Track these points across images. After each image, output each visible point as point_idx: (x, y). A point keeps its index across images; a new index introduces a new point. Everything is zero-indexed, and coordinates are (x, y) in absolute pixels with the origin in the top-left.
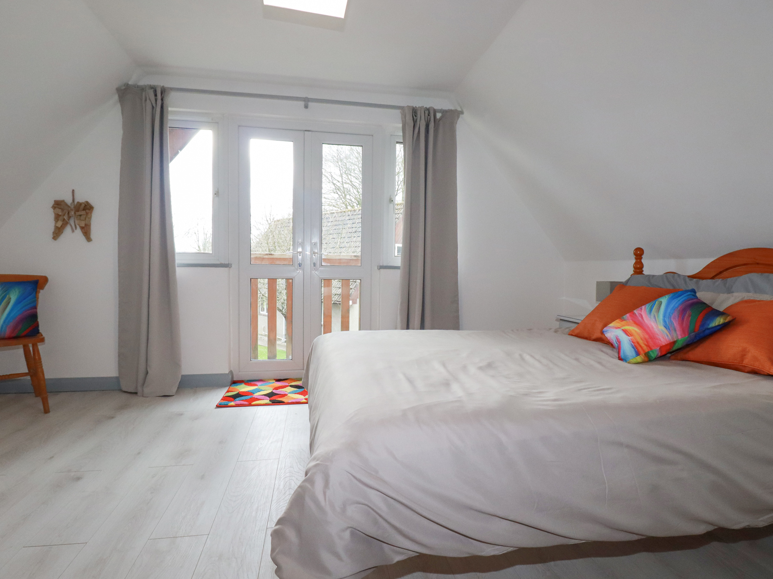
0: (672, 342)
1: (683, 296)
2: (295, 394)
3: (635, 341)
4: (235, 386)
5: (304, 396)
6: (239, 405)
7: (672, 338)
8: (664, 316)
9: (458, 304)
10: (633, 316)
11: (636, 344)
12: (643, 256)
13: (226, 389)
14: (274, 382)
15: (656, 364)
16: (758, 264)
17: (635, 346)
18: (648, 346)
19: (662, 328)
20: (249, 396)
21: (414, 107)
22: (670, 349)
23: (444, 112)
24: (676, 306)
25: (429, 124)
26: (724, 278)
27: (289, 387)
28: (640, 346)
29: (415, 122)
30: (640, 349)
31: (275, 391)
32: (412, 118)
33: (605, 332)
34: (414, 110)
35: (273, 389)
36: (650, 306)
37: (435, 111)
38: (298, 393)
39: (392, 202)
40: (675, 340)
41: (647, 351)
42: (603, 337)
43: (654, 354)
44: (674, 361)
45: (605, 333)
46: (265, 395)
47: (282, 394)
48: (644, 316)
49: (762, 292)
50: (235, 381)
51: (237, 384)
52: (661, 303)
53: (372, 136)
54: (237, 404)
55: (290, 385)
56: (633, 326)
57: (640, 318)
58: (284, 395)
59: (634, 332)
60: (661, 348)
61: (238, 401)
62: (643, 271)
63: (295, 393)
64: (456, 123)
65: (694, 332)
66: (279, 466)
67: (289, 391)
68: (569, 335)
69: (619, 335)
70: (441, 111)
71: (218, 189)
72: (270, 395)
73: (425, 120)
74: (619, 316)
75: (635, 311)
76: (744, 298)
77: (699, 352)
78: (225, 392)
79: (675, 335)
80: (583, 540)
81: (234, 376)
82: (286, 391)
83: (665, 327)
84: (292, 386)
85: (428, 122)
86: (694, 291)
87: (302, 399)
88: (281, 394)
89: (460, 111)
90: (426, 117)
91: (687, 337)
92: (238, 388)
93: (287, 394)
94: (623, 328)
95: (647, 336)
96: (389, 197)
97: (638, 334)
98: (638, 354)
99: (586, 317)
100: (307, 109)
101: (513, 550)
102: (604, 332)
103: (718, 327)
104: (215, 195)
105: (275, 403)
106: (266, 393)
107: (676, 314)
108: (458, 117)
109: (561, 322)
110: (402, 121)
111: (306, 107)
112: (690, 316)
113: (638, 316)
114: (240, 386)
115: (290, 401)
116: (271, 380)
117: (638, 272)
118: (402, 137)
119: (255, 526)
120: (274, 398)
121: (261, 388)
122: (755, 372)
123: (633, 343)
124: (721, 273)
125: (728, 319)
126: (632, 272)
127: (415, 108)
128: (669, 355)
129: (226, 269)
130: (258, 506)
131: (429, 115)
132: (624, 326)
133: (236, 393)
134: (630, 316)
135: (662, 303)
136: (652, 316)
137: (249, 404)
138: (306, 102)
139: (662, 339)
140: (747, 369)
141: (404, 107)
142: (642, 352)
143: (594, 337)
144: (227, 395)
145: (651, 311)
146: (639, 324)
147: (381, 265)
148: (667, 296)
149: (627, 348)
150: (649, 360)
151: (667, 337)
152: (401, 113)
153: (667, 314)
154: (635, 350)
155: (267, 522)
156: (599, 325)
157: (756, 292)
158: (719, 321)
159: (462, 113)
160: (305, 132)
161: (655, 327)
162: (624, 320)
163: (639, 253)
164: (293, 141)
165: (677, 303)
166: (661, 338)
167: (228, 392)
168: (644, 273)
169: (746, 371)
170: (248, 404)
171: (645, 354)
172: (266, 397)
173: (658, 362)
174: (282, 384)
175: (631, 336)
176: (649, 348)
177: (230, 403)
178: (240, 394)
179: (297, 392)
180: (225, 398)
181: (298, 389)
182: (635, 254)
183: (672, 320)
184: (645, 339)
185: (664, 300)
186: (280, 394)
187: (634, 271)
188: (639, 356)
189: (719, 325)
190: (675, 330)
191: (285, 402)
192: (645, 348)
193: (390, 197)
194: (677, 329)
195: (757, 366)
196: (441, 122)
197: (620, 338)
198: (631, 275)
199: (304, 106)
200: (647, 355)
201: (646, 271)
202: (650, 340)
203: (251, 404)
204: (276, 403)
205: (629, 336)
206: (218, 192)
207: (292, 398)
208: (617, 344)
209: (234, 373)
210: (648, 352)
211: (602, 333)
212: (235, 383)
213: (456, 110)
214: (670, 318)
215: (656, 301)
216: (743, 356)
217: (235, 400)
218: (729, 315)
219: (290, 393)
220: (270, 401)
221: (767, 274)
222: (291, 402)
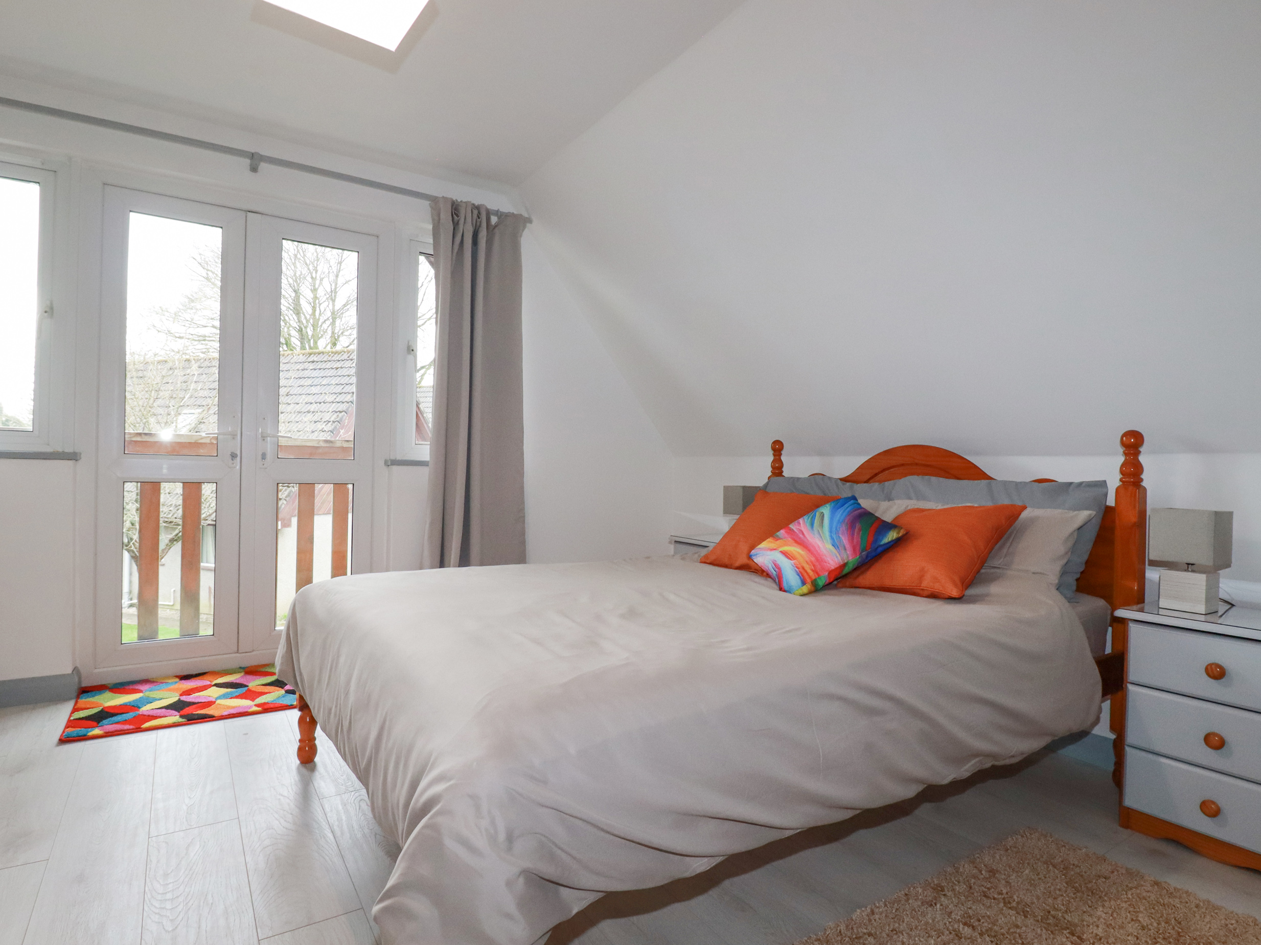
0: (842, 565)
1: (846, 505)
2: (231, 698)
3: (799, 566)
4: (89, 697)
5: (253, 701)
6: (111, 732)
7: (842, 559)
8: (831, 532)
9: (524, 522)
10: (791, 532)
11: (801, 570)
12: (783, 452)
13: (70, 706)
14: (176, 682)
15: (825, 594)
16: (917, 464)
17: (800, 572)
18: (815, 571)
19: (830, 547)
20: (131, 714)
21: (454, 199)
22: (839, 574)
23: (502, 216)
24: (842, 518)
25: (477, 232)
26: (880, 482)
27: (214, 687)
28: (806, 571)
29: (456, 225)
30: (807, 577)
31: (184, 698)
32: (451, 219)
33: (754, 555)
34: (454, 207)
35: (181, 695)
36: (810, 518)
37: (489, 213)
38: (237, 697)
39: (412, 352)
40: (846, 561)
41: (814, 578)
42: (750, 562)
43: (822, 582)
44: (844, 590)
45: (753, 557)
46: (167, 707)
47: (203, 701)
48: (805, 533)
49: (924, 498)
50: (86, 687)
51: (93, 693)
52: (822, 516)
53: (378, 237)
54: (107, 731)
55: (213, 683)
56: (795, 546)
57: (801, 536)
58: (209, 704)
59: (797, 556)
60: (830, 572)
61: (108, 725)
62: (782, 472)
63: (230, 696)
64: (521, 236)
65: (866, 550)
66: (243, 830)
67: (216, 695)
68: (701, 562)
69: (776, 559)
70: (497, 213)
71: (51, 303)
72: (177, 707)
73: (472, 224)
74: (770, 533)
75: (791, 526)
76: (908, 506)
77: (870, 577)
78: (70, 712)
79: (845, 557)
80: (799, 829)
81: (83, 679)
82: (208, 695)
83: (833, 545)
84: (218, 685)
85: (477, 229)
86: (854, 498)
87: (251, 707)
88: (201, 702)
89: (527, 218)
90: (475, 221)
91: (858, 557)
92: (98, 701)
93: (214, 700)
94: (781, 549)
95: (813, 559)
96: (407, 343)
97: (801, 555)
98: (804, 583)
99: (724, 537)
100: (253, 173)
101: (722, 860)
102: (751, 555)
103: (892, 543)
104: (46, 314)
105: (192, 719)
106: (168, 704)
107: (844, 527)
108: (524, 227)
109: (678, 545)
110: (433, 220)
111: (254, 169)
112: (860, 530)
113: (797, 532)
114: (102, 695)
115: (226, 713)
116: (168, 677)
117: (778, 473)
118: (432, 246)
119: (233, 942)
120: (187, 711)
121: (152, 696)
122: (934, 596)
123: (797, 568)
124: (876, 475)
125: (902, 533)
126: (770, 474)
127: (455, 201)
128: (835, 582)
129: (71, 463)
130: (225, 907)
131: (479, 218)
132: (781, 546)
133: (97, 711)
134: (786, 532)
135: (824, 515)
136: (816, 532)
137: (137, 728)
138: (255, 161)
139: (831, 562)
140: (926, 593)
141: (436, 198)
142: (809, 580)
143: (737, 564)
144: (75, 718)
145: (812, 525)
146: (800, 542)
147: (393, 458)
148: (827, 505)
149: (791, 577)
150: (816, 590)
151: (836, 559)
152: (431, 207)
153: (834, 529)
154: (800, 577)
155: (255, 931)
156: (744, 547)
157: (918, 499)
158: (892, 535)
159: (529, 220)
160: (248, 213)
161: (821, 546)
162: (780, 539)
163: (778, 448)
164: (222, 228)
165: (841, 514)
166: (829, 559)
167: (75, 710)
168: (784, 474)
169: (924, 595)
170: (133, 729)
171: (812, 583)
172: (169, 711)
173: (826, 592)
174: (198, 683)
175: (794, 560)
176: (816, 574)
177: (91, 731)
178: (107, 712)
179: (234, 696)
180: (71, 724)
181: (235, 689)
182: (774, 449)
183: (840, 536)
184: (812, 562)
185: (826, 510)
186: (198, 703)
187: (772, 472)
188: (805, 586)
189: (892, 541)
190: (845, 549)
191: (216, 715)
192: (811, 573)
193: (409, 343)
194: (847, 549)
195: (937, 588)
196: (496, 230)
197: (778, 562)
198: (769, 478)
199: (249, 168)
200: (814, 583)
201: (787, 472)
202: (817, 564)
203: (140, 728)
204: (196, 720)
205: (791, 560)
206: (52, 308)
207: (229, 707)
208: (775, 571)
209: (82, 671)
210: (815, 580)
211: (750, 557)
212: (85, 691)
213: (521, 215)
214: (837, 533)
215: (816, 512)
216: (921, 578)
217: (100, 724)
218: (902, 528)
219: (219, 698)
220: (181, 716)
221: (927, 477)
222: (229, 715)
